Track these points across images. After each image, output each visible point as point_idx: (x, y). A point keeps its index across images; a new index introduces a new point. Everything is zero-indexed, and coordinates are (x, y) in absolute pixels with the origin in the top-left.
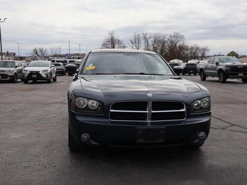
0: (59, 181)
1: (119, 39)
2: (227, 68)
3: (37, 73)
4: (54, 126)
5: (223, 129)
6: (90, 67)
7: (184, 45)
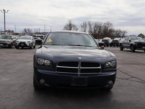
0: (25, 107)
1: (74, 24)
2: (136, 44)
3: (24, 43)
4: (28, 74)
5: (127, 79)
6: (49, 40)
7: (112, 29)
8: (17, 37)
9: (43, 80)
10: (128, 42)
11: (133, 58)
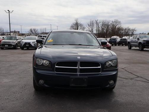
0: (23, 108)
1: (81, 23)
2: (144, 42)
3: (29, 44)
4: (31, 75)
5: (131, 79)
6: (50, 40)
7: (121, 27)
8: (22, 37)
9: (43, 81)
10: (137, 40)
11: (141, 57)
